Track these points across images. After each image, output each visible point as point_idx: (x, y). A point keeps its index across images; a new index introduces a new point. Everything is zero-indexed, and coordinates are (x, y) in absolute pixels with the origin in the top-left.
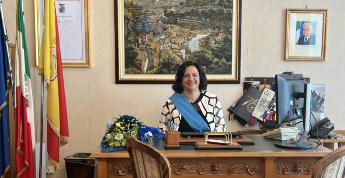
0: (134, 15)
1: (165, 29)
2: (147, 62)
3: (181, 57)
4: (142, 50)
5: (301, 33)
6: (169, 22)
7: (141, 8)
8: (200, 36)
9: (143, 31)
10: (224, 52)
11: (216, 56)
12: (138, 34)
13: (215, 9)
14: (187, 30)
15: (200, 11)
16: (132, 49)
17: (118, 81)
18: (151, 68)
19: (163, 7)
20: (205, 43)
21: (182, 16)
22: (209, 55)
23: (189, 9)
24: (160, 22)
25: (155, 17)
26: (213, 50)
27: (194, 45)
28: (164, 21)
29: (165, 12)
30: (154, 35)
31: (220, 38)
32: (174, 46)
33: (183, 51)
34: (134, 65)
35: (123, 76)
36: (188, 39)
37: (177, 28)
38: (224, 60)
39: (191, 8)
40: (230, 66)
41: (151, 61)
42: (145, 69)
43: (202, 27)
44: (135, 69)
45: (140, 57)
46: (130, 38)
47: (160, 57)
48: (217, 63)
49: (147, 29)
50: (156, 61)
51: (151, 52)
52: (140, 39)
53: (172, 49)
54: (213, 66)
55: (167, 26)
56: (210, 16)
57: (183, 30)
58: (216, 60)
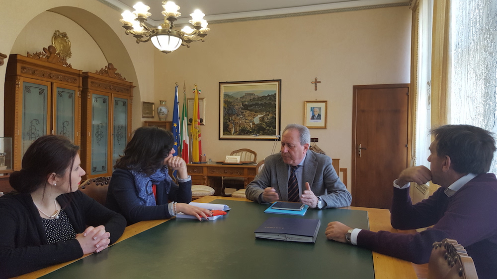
0: (228, 106)
1: (242, 113)
2: (233, 130)
3: (250, 126)
4: (231, 123)
5: (313, 113)
6: (244, 109)
7: (231, 102)
8: (260, 116)
9: (232, 113)
10: (272, 124)
11: (268, 126)
12: (229, 115)
13: (267, 102)
14: (253, 113)
15: (260, 103)
16: (227, 122)
17: (220, 139)
18: (235, 132)
19: (242, 102)
20: (262, 119)
21: (251, 106)
22: (264, 125)
23: (254, 103)
24: (240, 109)
25: (238, 107)
26: (266, 123)
27: (257, 120)
28: (242, 109)
29: (243, 104)
30: (237, 116)
31: (269, 117)
32: (246, 121)
33: (251, 124)
34: (228, 131)
35: (222, 136)
36: (254, 118)
37: (248, 112)
38: (272, 128)
39: (255, 102)
40: (275, 131)
41: (235, 129)
42: (233, 133)
43: (261, 111)
44: (228, 133)
45: (230, 127)
46: (226, 118)
47: (240, 127)
48: (268, 130)
49: (234, 113)
50: (238, 129)
51: (235, 124)
52: (230, 118)
53: (246, 123)
54: (266, 131)
55: (243, 111)
56: (265, 106)
57: (251, 113)
58: (268, 128)
